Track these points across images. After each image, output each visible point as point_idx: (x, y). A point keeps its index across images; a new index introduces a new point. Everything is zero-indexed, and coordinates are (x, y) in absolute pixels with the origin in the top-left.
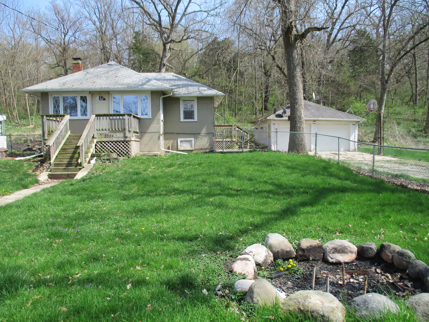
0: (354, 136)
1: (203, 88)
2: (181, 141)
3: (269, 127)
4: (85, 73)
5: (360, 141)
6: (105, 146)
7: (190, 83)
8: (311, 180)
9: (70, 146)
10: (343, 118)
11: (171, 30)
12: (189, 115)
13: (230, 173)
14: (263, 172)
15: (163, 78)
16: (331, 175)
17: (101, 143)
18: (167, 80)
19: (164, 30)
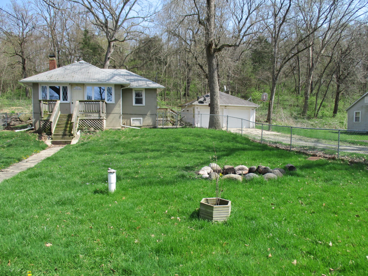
0: (253, 119)
1: (149, 82)
2: (133, 120)
3: (194, 109)
4: (64, 69)
5: (257, 121)
6: (85, 123)
7: (139, 78)
8: (226, 144)
9: (62, 122)
10: (245, 105)
11: (115, 31)
12: (139, 101)
13: (177, 140)
14: (197, 140)
15: (119, 74)
16: (237, 142)
17: (83, 121)
18: (122, 75)
19: (109, 30)
